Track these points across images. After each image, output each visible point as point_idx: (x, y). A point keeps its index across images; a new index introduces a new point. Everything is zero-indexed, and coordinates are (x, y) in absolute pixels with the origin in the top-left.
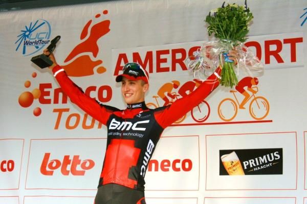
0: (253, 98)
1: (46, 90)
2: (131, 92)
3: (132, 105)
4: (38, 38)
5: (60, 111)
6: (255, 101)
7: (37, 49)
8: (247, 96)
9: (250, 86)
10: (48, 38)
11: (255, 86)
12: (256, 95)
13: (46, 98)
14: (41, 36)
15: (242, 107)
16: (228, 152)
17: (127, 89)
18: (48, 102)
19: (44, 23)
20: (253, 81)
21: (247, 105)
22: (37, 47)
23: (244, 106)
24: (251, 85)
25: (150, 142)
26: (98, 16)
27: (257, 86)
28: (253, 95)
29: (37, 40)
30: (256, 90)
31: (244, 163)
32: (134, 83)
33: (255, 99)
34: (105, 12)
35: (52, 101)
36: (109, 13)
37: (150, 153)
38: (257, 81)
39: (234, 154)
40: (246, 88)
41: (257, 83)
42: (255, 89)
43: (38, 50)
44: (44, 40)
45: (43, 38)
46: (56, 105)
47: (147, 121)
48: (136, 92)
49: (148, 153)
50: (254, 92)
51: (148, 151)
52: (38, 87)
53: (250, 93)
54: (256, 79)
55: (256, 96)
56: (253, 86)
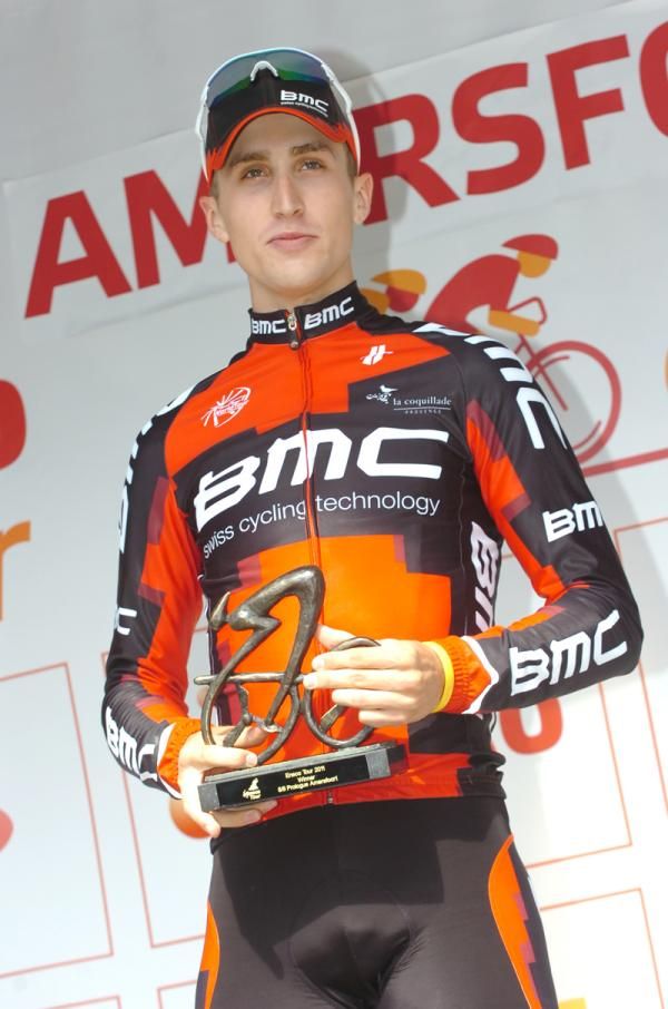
37: (492, 590)
49: (485, 591)
51: (483, 582)
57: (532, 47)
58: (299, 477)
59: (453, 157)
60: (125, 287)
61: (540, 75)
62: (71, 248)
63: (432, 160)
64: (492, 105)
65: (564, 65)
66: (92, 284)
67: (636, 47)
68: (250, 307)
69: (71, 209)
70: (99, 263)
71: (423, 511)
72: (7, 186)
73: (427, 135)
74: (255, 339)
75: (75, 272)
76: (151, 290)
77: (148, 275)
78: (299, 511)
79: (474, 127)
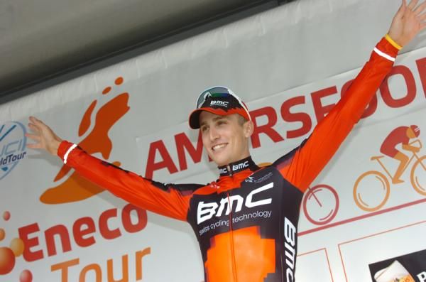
0: (415, 160)
1: (31, 236)
2: (223, 140)
3: (231, 165)
4: (6, 153)
5: (63, 267)
6: (419, 165)
7: (6, 172)
8: (404, 160)
9: (405, 142)
10: (23, 150)
11: (416, 139)
12: (420, 155)
13: (33, 249)
14: (10, 149)
15: (396, 180)
16: (386, 264)
17: (214, 135)
18: (39, 255)
19: (14, 127)
20: (409, 133)
21: (405, 176)
22: (5, 169)
23: (401, 178)
24: (408, 139)
25: (287, 222)
26: (107, 90)
27: (419, 138)
28: (415, 155)
29: (4, 157)
30: (419, 146)
31: (419, 276)
32: (225, 123)
33: (419, 160)
34: (119, 81)
35: (45, 253)
36: (125, 81)
37: (293, 244)
38: (416, 130)
39: (397, 264)
40: (399, 147)
41: (417, 134)
42: (417, 145)
43: (8, 173)
44: (15, 154)
45: (14, 151)
46: (53, 257)
47: (271, 185)
48: (233, 137)
49: (290, 244)
50: (415, 150)
51: (289, 240)
52: (17, 235)
53: (409, 154)
54: (414, 127)
55: (419, 157)
56: (411, 141)
57: (306, 91)
58: (228, 213)
59: (282, 127)
60: (176, 171)
61: (309, 100)
62: (158, 158)
63: (275, 128)
64: (294, 110)
65: (317, 97)
66: (166, 170)
67: (339, 89)
68: (217, 166)
69: (158, 146)
70: (168, 163)
71: (266, 216)
72: (137, 139)
73: (273, 119)
74: (222, 175)
75: (160, 166)
76: (184, 171)
77: (184, 166)
78: (227, 223)
79: (288, 117)
